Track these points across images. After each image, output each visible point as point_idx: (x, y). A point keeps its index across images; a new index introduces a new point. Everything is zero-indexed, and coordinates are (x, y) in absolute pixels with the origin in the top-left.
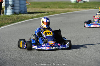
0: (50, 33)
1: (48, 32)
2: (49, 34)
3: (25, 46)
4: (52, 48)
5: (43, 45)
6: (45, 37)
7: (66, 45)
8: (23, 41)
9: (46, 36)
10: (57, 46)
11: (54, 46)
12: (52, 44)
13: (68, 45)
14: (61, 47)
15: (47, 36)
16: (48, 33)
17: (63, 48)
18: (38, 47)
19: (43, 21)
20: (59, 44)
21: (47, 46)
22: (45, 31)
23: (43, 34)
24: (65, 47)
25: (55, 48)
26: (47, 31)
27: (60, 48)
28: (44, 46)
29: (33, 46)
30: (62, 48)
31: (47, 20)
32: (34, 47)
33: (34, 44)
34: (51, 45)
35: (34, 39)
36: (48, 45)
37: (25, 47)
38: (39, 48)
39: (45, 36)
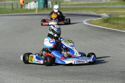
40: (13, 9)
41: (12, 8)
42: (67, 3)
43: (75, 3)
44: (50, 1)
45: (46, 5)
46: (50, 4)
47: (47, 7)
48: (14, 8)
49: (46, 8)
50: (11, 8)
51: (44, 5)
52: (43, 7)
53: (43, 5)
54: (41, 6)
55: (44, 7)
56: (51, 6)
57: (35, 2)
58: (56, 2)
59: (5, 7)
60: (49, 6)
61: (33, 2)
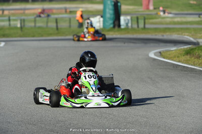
40: (57, 29)
41: (57, 26)
42: (163, 20)
43: (178, 19)
45: (117, 23)
46: (128, 20)
47: (119, 26)
48: (59, 27)
49: (116, 27)
50: (55, 27)
51: (114, 23)
52: (112, 26)
53: (111, 22)
54: (107, 24)
55: (114, 27)
56: (130, 25)
57: (102, 17)
58: (138, 18)
59: (47, 25)
60: (127, 24)
61: (99, 17)
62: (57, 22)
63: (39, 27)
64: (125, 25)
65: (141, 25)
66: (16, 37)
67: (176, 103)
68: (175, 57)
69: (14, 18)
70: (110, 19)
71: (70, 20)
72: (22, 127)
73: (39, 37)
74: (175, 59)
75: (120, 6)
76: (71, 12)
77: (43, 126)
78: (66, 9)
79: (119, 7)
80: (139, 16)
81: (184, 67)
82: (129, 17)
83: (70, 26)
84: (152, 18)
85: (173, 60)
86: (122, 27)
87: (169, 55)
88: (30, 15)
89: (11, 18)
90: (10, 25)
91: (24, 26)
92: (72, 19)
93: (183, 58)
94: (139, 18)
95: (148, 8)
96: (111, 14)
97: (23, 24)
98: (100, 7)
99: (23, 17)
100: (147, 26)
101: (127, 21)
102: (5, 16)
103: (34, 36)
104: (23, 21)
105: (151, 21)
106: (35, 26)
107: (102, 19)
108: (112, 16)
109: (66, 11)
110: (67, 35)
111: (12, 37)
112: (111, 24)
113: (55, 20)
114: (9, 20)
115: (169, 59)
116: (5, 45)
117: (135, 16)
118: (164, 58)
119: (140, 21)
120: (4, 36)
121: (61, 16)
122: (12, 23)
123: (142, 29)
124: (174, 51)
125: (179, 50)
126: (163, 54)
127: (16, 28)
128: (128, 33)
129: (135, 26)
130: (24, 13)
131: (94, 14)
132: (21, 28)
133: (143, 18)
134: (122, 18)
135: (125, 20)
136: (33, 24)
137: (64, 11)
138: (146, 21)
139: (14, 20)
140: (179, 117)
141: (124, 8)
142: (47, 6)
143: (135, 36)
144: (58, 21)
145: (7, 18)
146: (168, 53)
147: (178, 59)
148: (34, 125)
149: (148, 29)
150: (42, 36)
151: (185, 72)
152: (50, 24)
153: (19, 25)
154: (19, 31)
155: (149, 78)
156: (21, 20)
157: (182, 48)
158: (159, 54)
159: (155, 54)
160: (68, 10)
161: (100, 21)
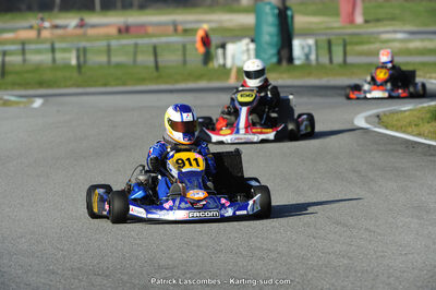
0: (196, 160)
1: (188, 159)
2: (191, 165)
3: (107, 207)
4: (196, 214)
5: (167, 205)
6: (176, 176)
7: (251, 202)
8: (101, 191)
9: (180, 173)
10: (217, 207)
11: (205, 208)
12: (200, 201)
13: (258, 202)
14: (229, 212)
15: (184, 170)
16: (187, 163)
17: (238, 213)
18: (148, 212)
19: (169, 120)
20: (223, 201)
21: (179, 208)
22: (178, 156)
23: (171, 165)
24: (245, 212)
25: (209, 214)
26: (184, 155)
27: (226, 215)
28: (171, 209)
29: (131, 207)
30: (234, 213)
31: (185, 115)
32: (136, 211)
33: (135, 200)
34: (193, 205)
35: (139, 185)
36: (183, 205)
37: (105, 213)
38: (150, 216)
39: (175, 173)
40: (157, 67)
41: (156, 62)
43: (416, 44)
44: (305, 34)
45: (285, 53)
46: (310, 47)
47: (290, 59)
48: (160, 64)
49: (284, 63)
50: (152, 64)
51: (279, 53)
52: (275, 60)
53: (273, 51)
54: (265, 56)
55: (280, 62)
56: (313, 57)
57: (253, 41)
58: (329, 43)
59: (135, 61)
60: (307, 56)
61: (246, 41)
62: (155, 54)
63: (118, 65)
64: (303, 57)
65: (338, 58)
66: (66, 87)
67: (412, 226)
68: (410, 124)
69: (64, 45)
70: (270, 44)
71: (184, 47)
72: (80, 281)
73: (117, 85)
74: (410, 129)
75: (292, 17)
76: (186, 31)
77: (126, 278)
78: (175, 25)
79: (289, 20)
80: (332, 38)
81: (430, 146)
82: (311, 41)
83: (185, 62)
84: (362, 43)
85: (404, 132)
86: (297, 62)
87: (398, 120)
88: (98, 38)
89: (57, 45)
90: (54, 60)
91: (85, 62)
92: (188, 47)
93: (427, 128)
94: (333, 42)
95: (352, 21)
96: (271, 35)
97: (82, 59)
98: (249, 19)
99: (83, 44)
100: (350, 59)
101: (306, 50)
102: (44, 42)
103: (105, 85)
104: (82, 53)
105: (359, 48)
106: (109, 62)
107: (252, 46)
108: (275, 39)
109: (176, 30)
110: (177, 81)
111: (59, 87)
112: (274, 55)
113: (151, 49)
114: (53, 50)
115: (397, 131)
116: (43, 104)
117: (325, 38)
118: (387, 128)
119: (334, 48)
120: (41, 84)
121: (164, 39)
122: (59, 56)
123: (340, 65)
124: (407, 113)
125: (419, 110)
126: (384, 119)
127: (67, 66)
128: (309, 74)
129: (325, 60)
130: (85, 35)
131: (237, 34)
132: (79, 66)
133: (341, 41)
134: (296, 43)
135: (303, 48)
136: (104, 59)
137: (171, 28)
138: (348, 48)
139: (65, 50)
140: (418, 254)
141: (300, 21)
142: (134, 18)
143: (324, 81)
144: (159, 50)
145: (48, 46)
146: (395, 117)
147: (415, 130)
148: (106, 276)
149: (352, 65)
150: (124, 84)
151: (432, 158)
152: (140, 58)
153: (74, 62)
154: (75, 74)
155: (354, 171)
156: (78, 50)
157: (425, 105)
158: (377, 120)
159: (367, 120)
160: (180, 28)
161: (248, 50)
